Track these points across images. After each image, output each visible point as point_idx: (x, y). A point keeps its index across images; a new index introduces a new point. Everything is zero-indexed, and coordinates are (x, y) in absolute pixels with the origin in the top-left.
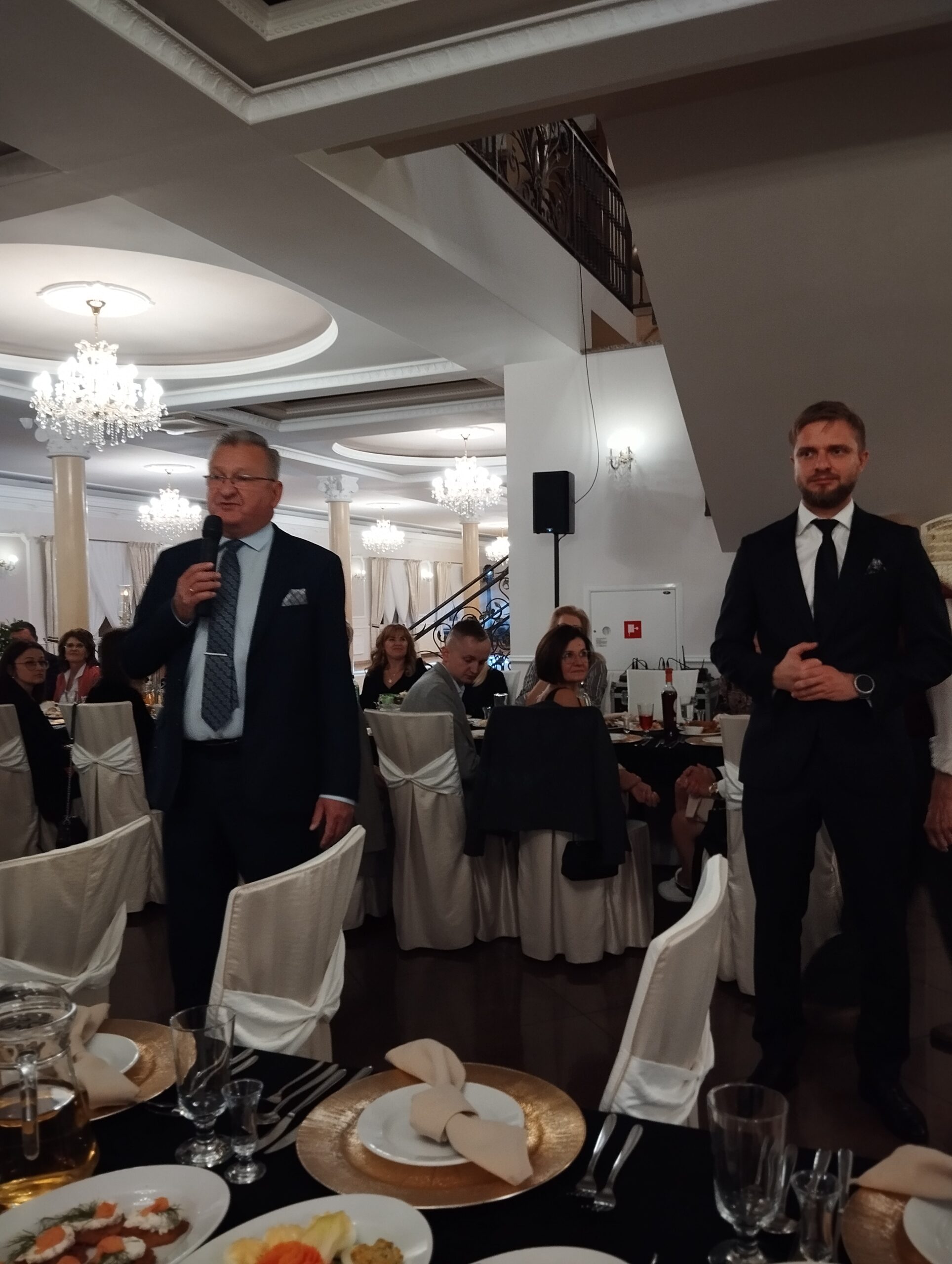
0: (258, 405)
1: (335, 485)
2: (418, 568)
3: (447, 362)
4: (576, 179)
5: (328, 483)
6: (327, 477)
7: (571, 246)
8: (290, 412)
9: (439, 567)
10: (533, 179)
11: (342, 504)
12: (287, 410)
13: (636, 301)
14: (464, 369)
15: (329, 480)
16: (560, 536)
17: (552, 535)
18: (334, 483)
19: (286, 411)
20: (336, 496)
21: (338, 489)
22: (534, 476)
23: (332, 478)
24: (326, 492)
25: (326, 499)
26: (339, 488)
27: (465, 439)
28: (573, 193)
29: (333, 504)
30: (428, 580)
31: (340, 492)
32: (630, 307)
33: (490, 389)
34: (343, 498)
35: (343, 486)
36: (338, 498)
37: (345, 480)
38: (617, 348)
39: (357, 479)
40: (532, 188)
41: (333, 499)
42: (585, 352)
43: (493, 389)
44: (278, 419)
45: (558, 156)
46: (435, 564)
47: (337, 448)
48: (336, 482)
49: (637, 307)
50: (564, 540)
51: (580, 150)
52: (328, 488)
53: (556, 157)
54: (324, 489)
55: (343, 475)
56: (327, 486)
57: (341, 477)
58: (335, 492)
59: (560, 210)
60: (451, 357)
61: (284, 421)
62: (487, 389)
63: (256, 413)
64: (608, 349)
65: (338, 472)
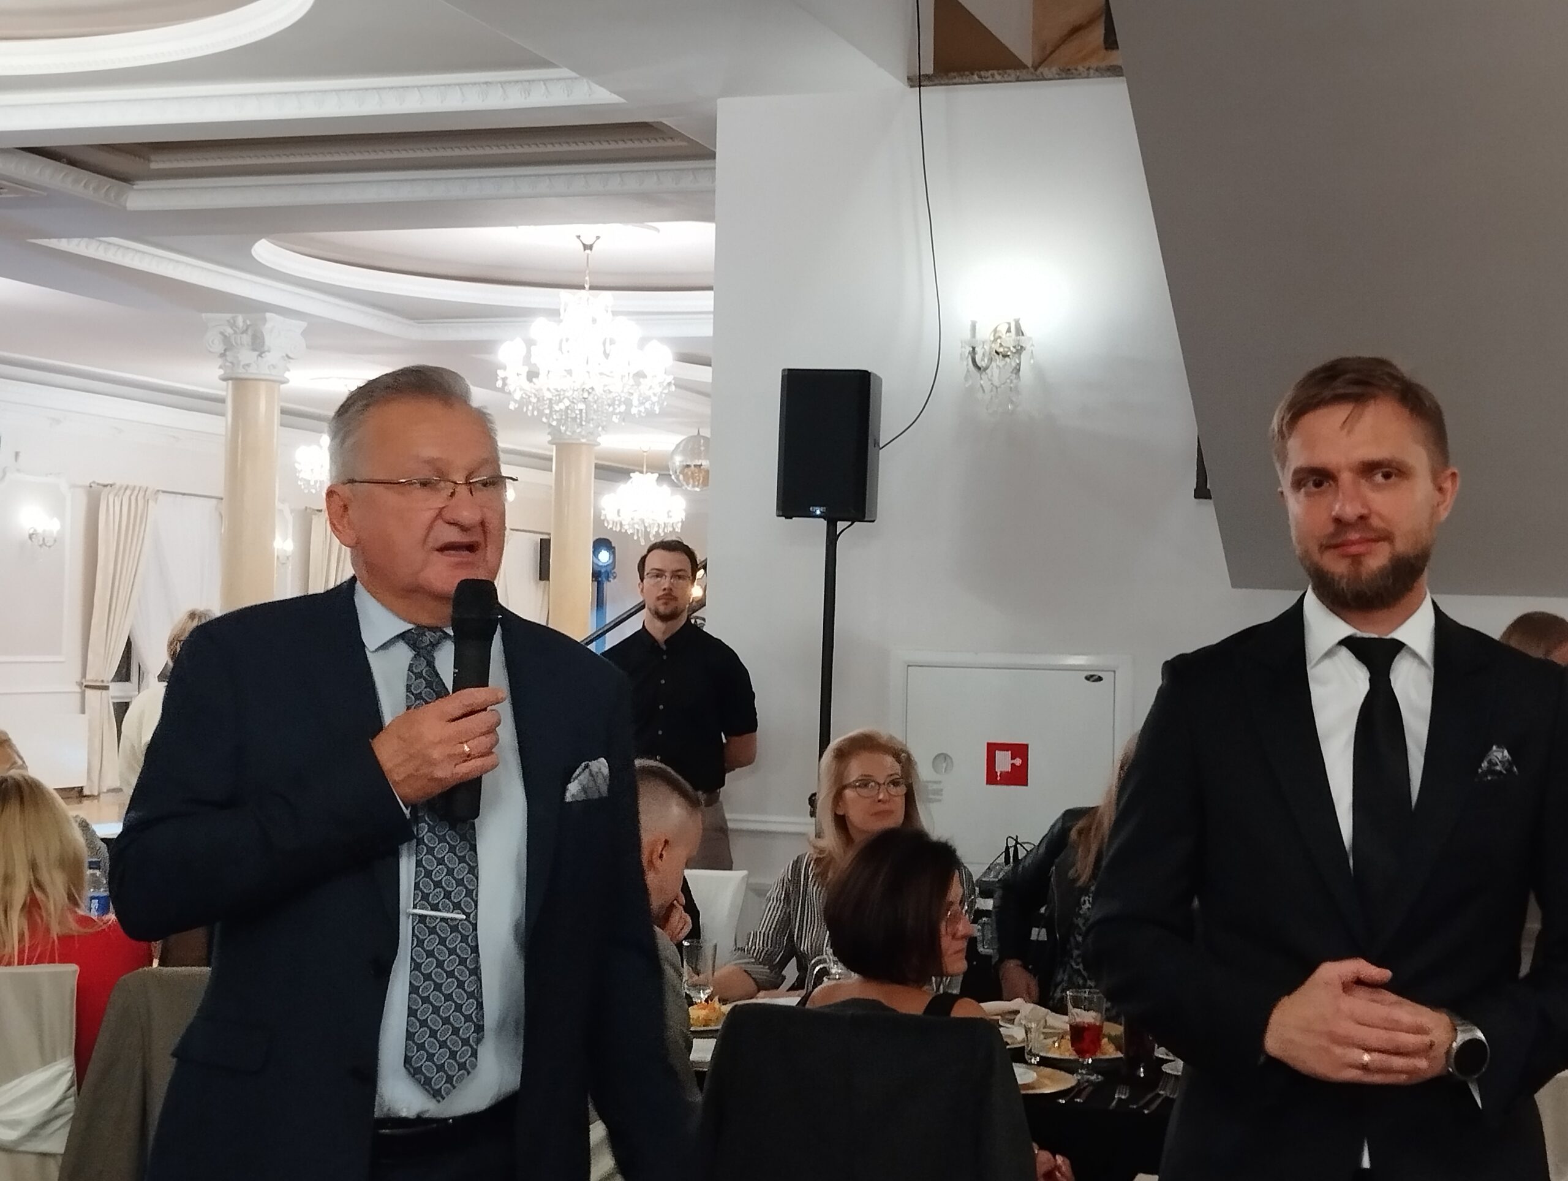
0: (84, 145)
1: (246, 339)
3: (576, 78)
5: (229, 331)
6: (228, 316)
8: (158, 164)
11: (263, 387)
12: (153, 158)
14: (622, 100)
15: (233, 324)
16: (841, 525)
17: (823, 523)
18: (245, 332)
19: (149, 161)
20: (248, 365)
21: (254, 350)
22: (783, 377)
23: (240, 320)
24: (223, 355)
25: (221, 372)
26: (258, 345)
27: (586, 247)
29: (240, 383)
31: (260, 355)
33: (669, 143)
34: (265, 372)
35: (269, 340)
36: (253, 372)
37: (273, 325)
38: (998, 77)
39: (304, 324)
41: (241, 372)
42: (918, 81)
43: (678, 143)
44: (126, 179)
47: (264, 250)
48: (250, 332)
50: (850, 534)
52: (229, 346)
54: (219, 347)
55: (268, 315)
56: (226, 339)
57: (265, 320)
58: (246, 356)
60: (587, 70)
61: (140, 185)
62: (661, 143)
63: (73, 163)
64: (976, 78)
65: (256, 309)
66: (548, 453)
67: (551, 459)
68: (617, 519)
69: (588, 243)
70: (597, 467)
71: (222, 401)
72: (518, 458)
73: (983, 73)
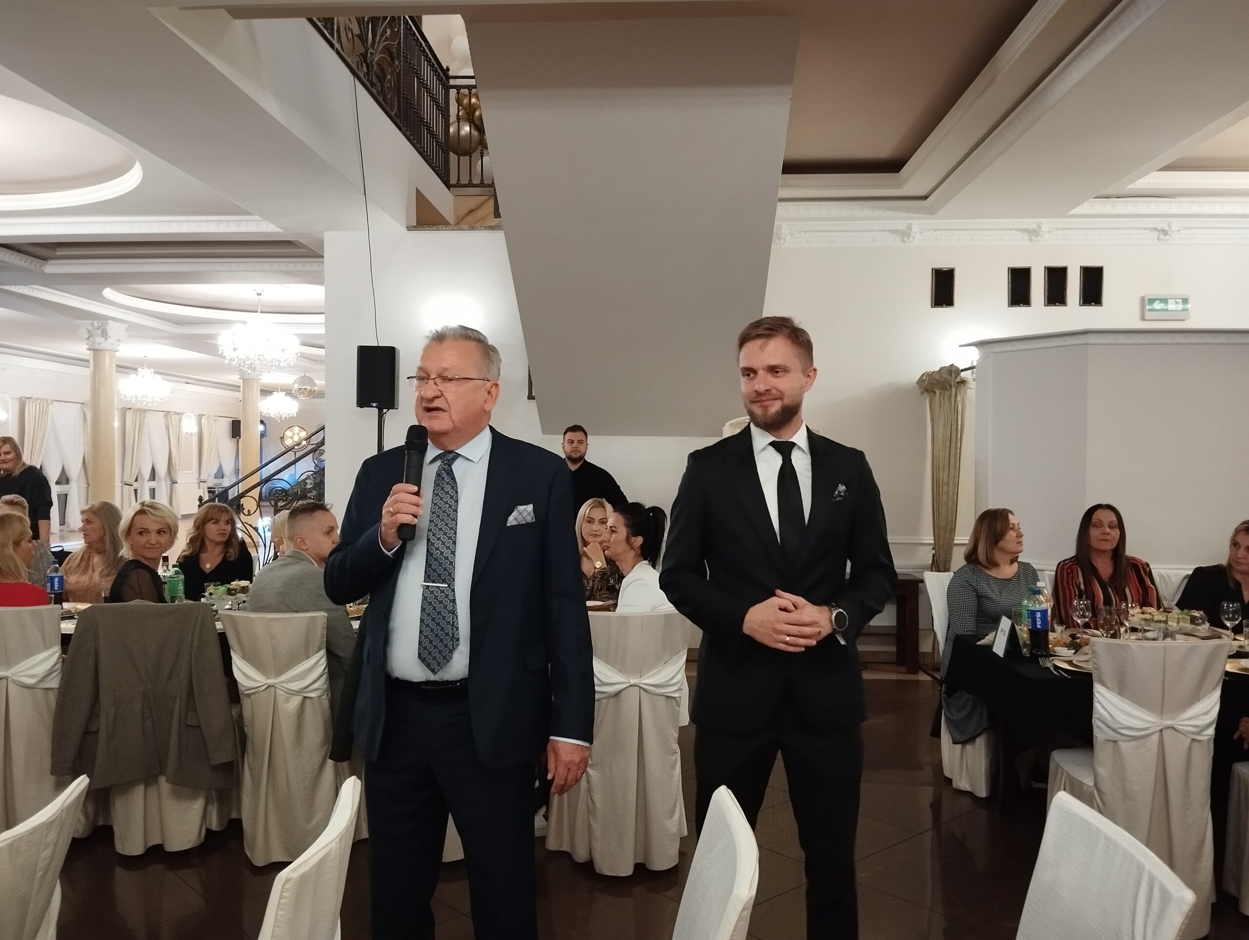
0: (27, 243)
1: (99, 332)
2: (180, 420)
3: (261, 220)
4: (403, 57)
5: (90, 328)
6: (91, 322)
7: (398, 122)
8: (60, 252)
9: (204, 421)
10: (367, 52)
11: (107, 354)
12: (57, 249)
13: (453, 180)
14: (281, 231)
15: (92, 325)
16: (385, 411)
17: (376, 410)
18: (98, 329)
19: (56, 251)
20: (100, 343)
21: (103, 337)
22: (358, 349)
23: (96, 323)
24: (88, 339)
25: (87, 346)
26: (105, 334)
28: (400, 69)
29: (96, 352)
30: (191, 435)
31: (106, 339)
32: (449, 186)
34: (108, 347)
35: (110, 333)
36: (102, 346)
37: (111, 326)
38: (445, 228)
39: (126, 326)
40: (365, 61)
41: (97, 347)
42: (409, 228)
44: (45, 259)
45: (389, 32)
46: (200, 417)
47: (108, 293)
48: (101, 329)
49: (454, 186)
51: (407, 28)
52: (90, 335)
53: (386, 33)
54: (86, 336)
55: (109, 322)
56: (89, 332)
57: (107, 324)
58: (99, 339)
59: (389, 84)
60: (266, 217)
61: (51, 262)
62: (296, 250)
63: (19, 251)
64: (435, 228)
65: (106, 318)
66: (238, 384)
67: (240, 387)
68: (268, 412)
69: (259, 293)
70: (261, 390)
71: (88, 361)
72: (222, 386)
73: (438, 226)
